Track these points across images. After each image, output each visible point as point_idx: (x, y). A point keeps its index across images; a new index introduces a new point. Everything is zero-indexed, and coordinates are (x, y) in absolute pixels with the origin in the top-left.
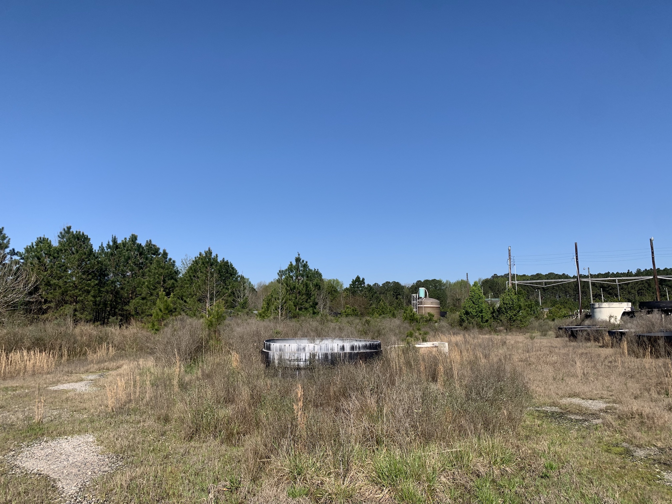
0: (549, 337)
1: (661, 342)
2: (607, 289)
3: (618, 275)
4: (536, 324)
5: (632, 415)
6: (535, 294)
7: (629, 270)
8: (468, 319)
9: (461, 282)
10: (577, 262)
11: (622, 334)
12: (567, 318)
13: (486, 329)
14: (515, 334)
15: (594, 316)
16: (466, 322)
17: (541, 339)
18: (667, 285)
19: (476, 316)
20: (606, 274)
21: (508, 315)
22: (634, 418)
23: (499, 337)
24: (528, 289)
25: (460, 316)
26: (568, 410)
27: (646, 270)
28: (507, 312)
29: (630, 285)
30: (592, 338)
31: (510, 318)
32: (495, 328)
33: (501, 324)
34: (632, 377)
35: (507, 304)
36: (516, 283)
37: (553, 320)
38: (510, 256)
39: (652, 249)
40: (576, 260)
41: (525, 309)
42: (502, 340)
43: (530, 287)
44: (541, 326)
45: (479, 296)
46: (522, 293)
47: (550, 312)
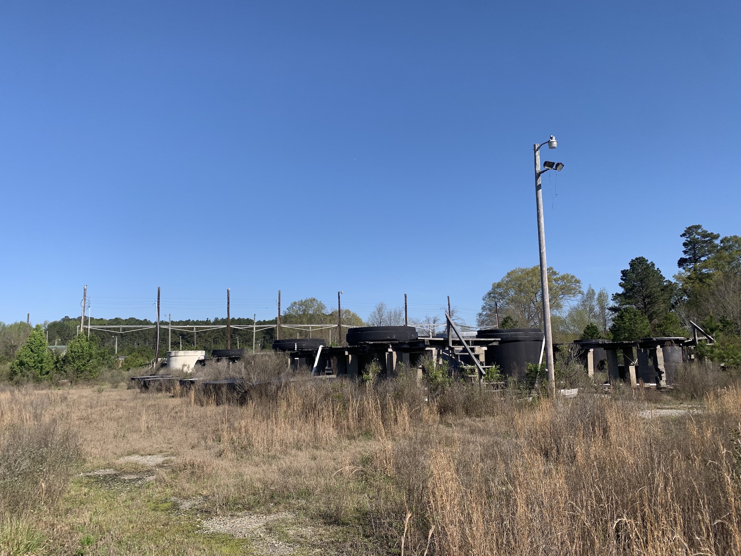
0: (120, 389)
1: (224, 389)
2: (186, 337)
3: (197, 323)
4: (108, 374)
5: (185, 467)
6: (112, 341)
7: (208, 319)
8: (21, 372)
9: (20, 325)
10: (158, 308)
11: (192, 382)
12: (143, 367)
13: (46, 382)
14: (81, 387)
15: (169, 365)
16: (20, 374)
17: (110, 391)
18: (239, 334)
19: (33, 367)
20: (187, 321)
21: (75, 365)
22: (186, 469)
23: (60, 392)
24: (105, 335)
25: (11, 368)
26: (123, 470)
27: (223, 319)
28: (74, 362)
29: (207, 333)
30: (164, 388)
31: (77, 369)
32: (57, 381)
33: (65, 375)
34: (193, 426)
35: (75, 352)
36: (89, 328)
37: (128, 370)
38: (85, 296)
39: (228, 299)
40: (157, 306)
41: (96, 358)
42: (62, 395)
43: (107, 333)
44: (112, 376)
45: (41, 342)
46: (95, 340)
47: (126, 361)
